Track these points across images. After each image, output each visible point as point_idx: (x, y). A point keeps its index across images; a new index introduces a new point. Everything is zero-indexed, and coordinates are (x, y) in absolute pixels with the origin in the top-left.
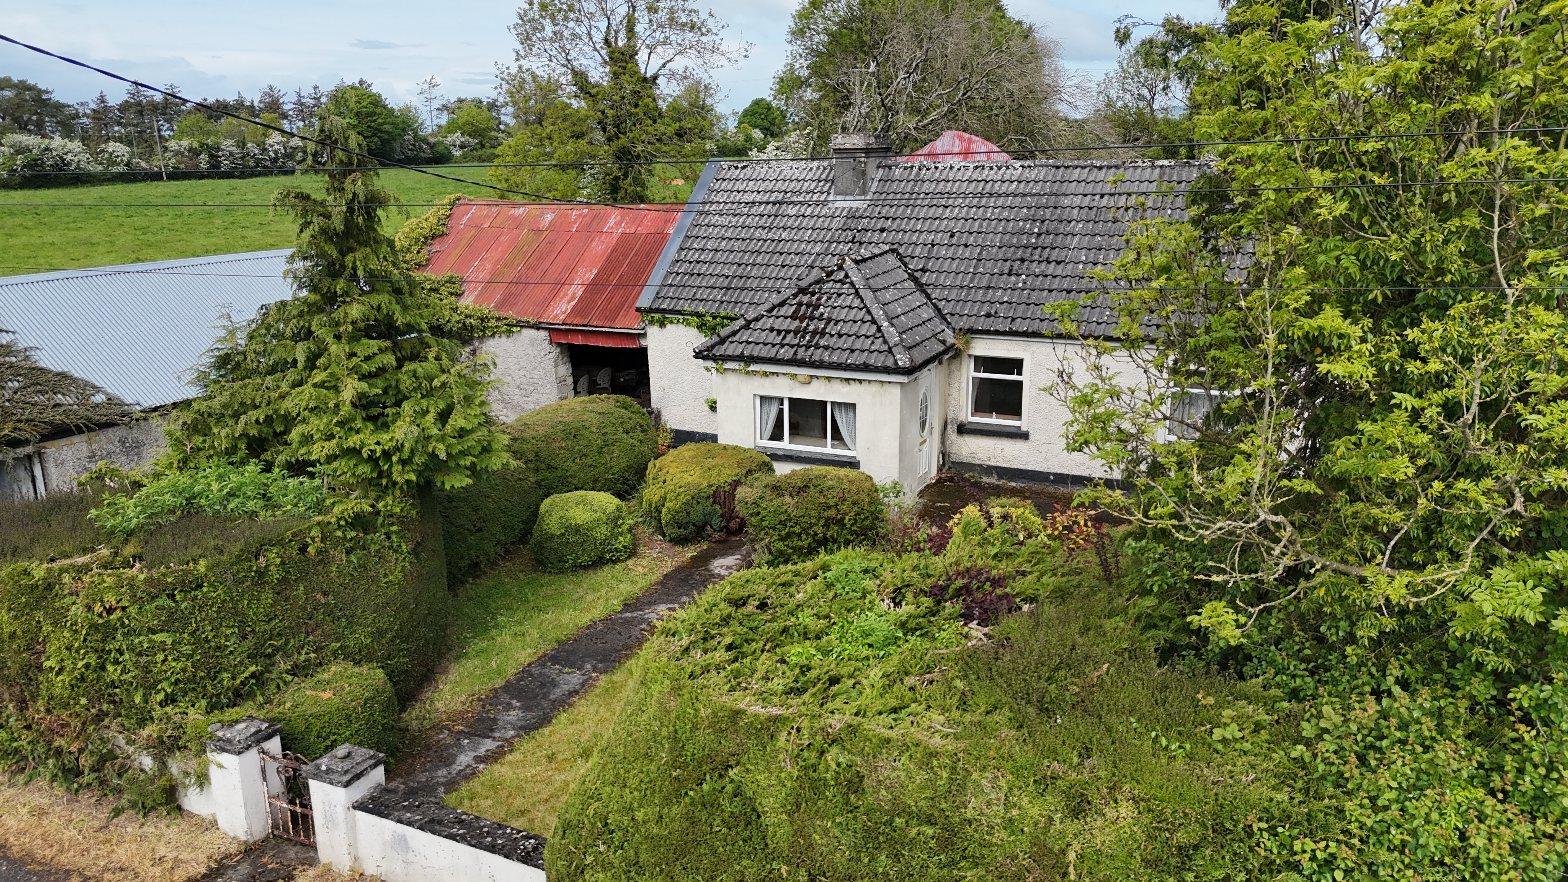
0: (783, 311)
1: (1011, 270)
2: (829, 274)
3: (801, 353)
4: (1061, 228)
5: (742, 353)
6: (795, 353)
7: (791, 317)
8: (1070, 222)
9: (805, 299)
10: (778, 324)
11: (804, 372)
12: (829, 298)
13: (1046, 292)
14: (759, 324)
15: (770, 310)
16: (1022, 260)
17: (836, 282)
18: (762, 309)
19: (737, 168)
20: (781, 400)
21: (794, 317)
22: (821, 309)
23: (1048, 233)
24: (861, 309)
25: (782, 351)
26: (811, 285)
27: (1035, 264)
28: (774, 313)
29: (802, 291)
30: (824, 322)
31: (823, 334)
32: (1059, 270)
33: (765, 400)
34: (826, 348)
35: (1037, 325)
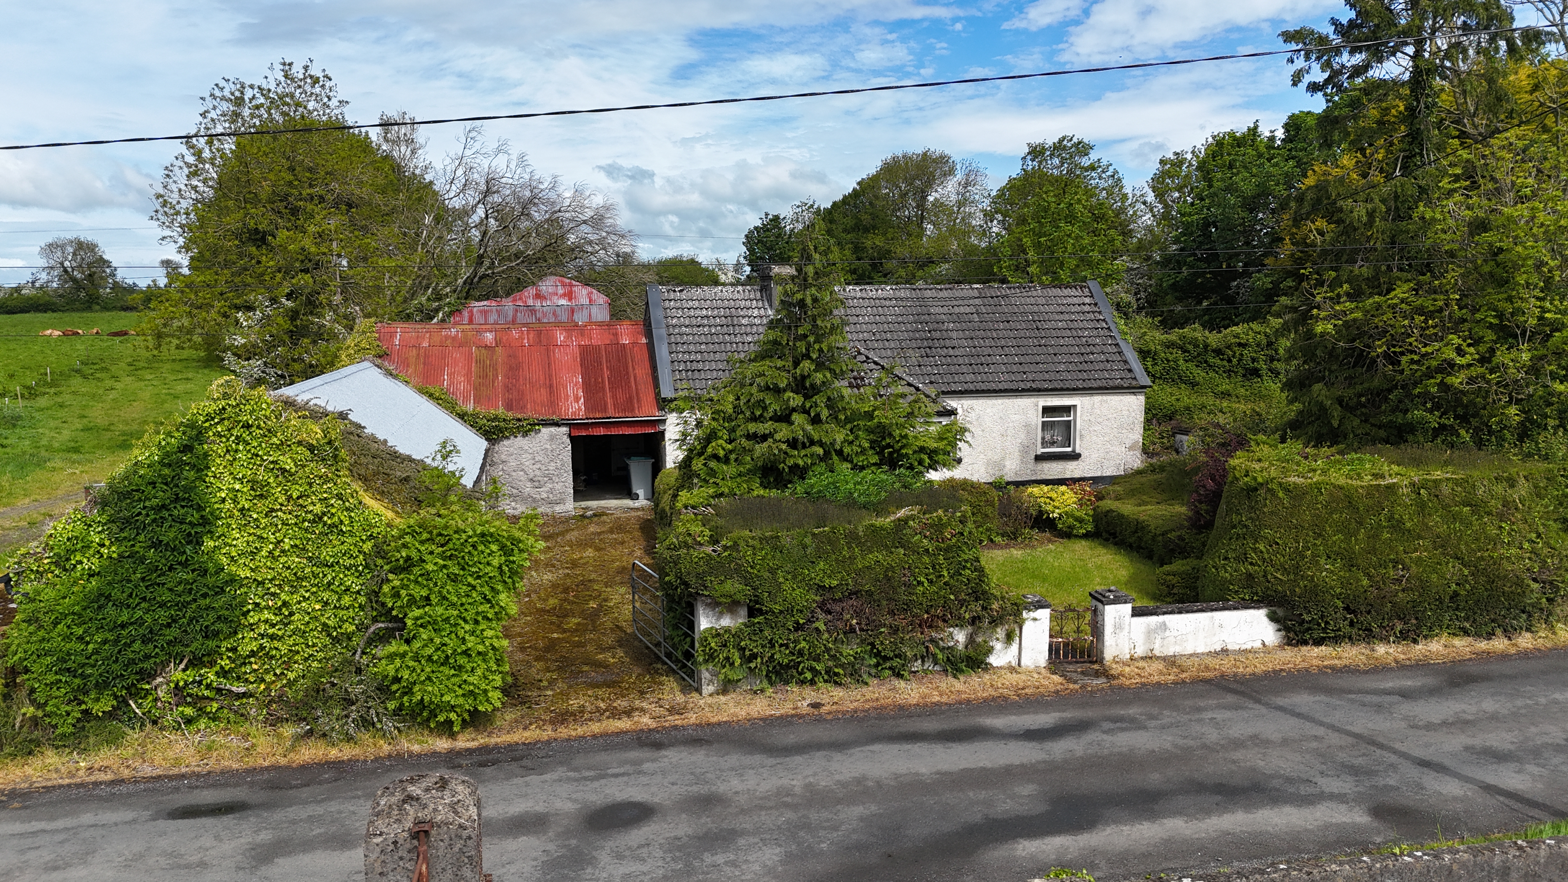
4: (941, 326)
8: (943, 323)
13: (957, 366)
16: (930, 348)
19: (675, 291)
23: (935, 331)
27: (939, 349)
32: (956, 352)
35: (966, 386)
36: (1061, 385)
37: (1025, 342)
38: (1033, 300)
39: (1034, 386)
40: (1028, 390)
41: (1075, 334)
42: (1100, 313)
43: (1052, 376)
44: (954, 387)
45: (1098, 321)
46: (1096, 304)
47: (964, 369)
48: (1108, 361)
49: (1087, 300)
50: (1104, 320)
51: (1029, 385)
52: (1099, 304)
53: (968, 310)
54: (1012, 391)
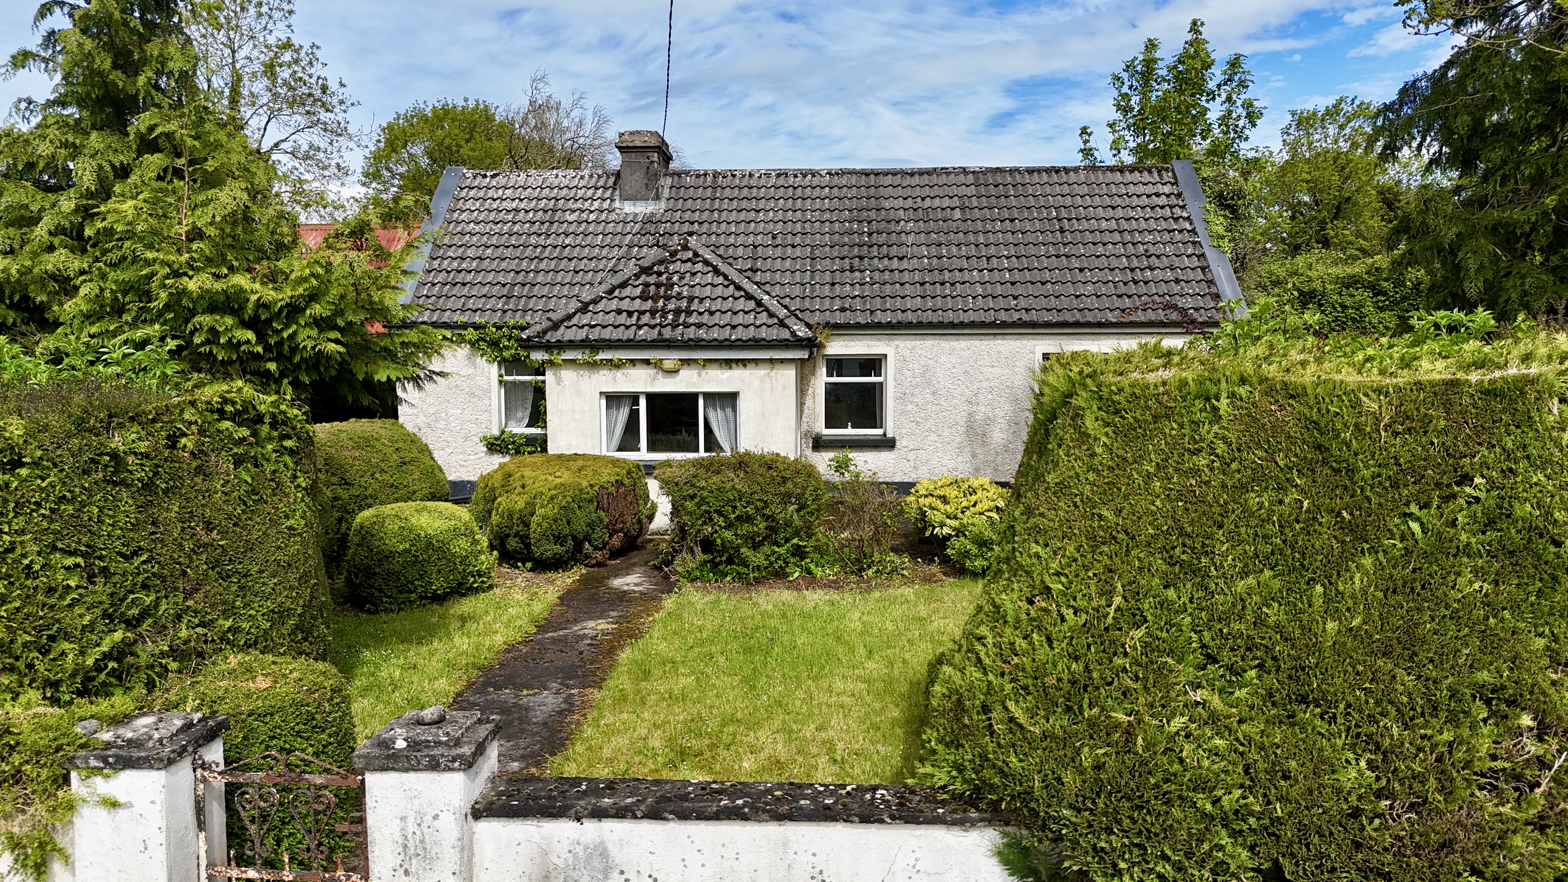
0: (628, 291)
1: (851, 267)
2: (673, 254)
3: (667, 333)
4: (892, 227)
5: (587, 337)
6: (660, 334)
7: (640, 297)
8: (898, 222)
9: (652, 279)
10: (625, 305)
11: (671, 358)
12: (681, 278)
13: (898, 285)
14: (601, 306)
15: (611, 292)
16: (861, 258)
17: (683, 262)
18: (601, 290)
19: (485, 176)
20: (634, 398)
21: (644, 297)
22: (676, 288)
23: (879, 233)
24: (727, 286)
25: (641, 332)
26: (654, 265)
27: (876, 260)
28: (616, 293)
29: (646, 270)
30: (685, 300)
31: (689, 313)
32: (905, 264)
33: (613, 399)
34: (699, 326)
35: (900, 316)
36: (1078, 316)
37: (1032, 250)
38: (1066, 189)
39: (1026, 317)
40: (1014, 325)
41: (1127, 237)
42: (1183, 207)
43: (1065, 303)
44: (879, 317)
45: (1176, 220)
46: (1179, 195)
47: (908, 290)
48: (1177, 281)
49: (1167, 189)
50: (1188, 219)
51: (1016, 316)
52: (1185, 195)
53: (946, 202)
54: (983, 325)
